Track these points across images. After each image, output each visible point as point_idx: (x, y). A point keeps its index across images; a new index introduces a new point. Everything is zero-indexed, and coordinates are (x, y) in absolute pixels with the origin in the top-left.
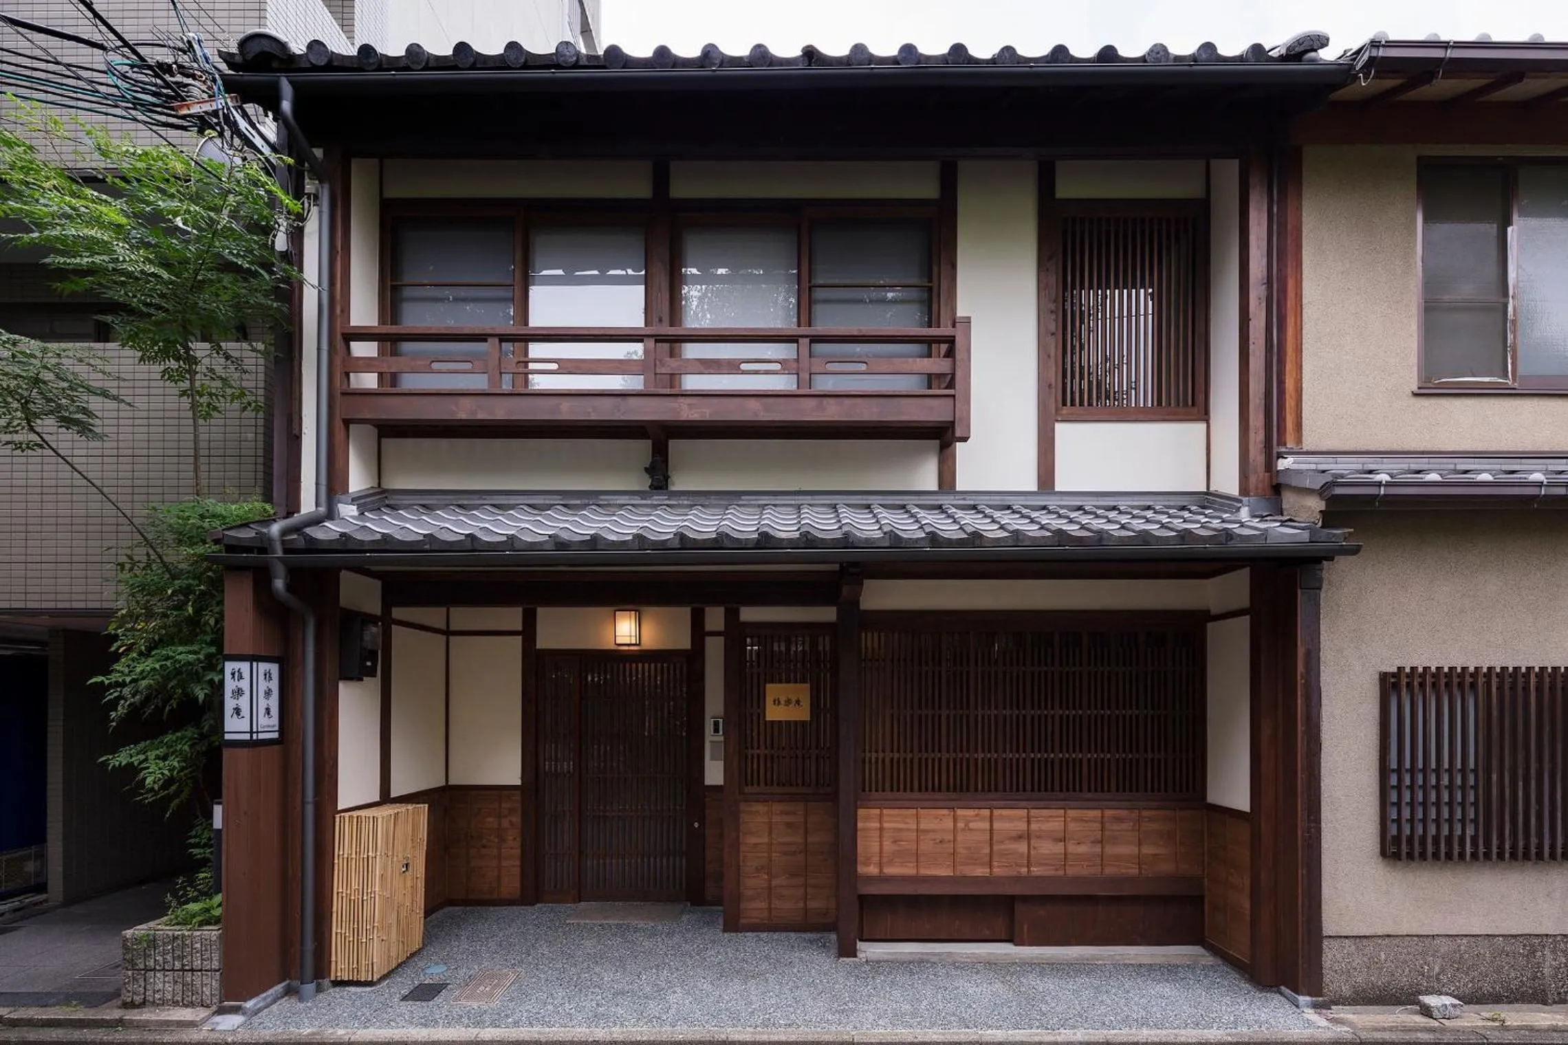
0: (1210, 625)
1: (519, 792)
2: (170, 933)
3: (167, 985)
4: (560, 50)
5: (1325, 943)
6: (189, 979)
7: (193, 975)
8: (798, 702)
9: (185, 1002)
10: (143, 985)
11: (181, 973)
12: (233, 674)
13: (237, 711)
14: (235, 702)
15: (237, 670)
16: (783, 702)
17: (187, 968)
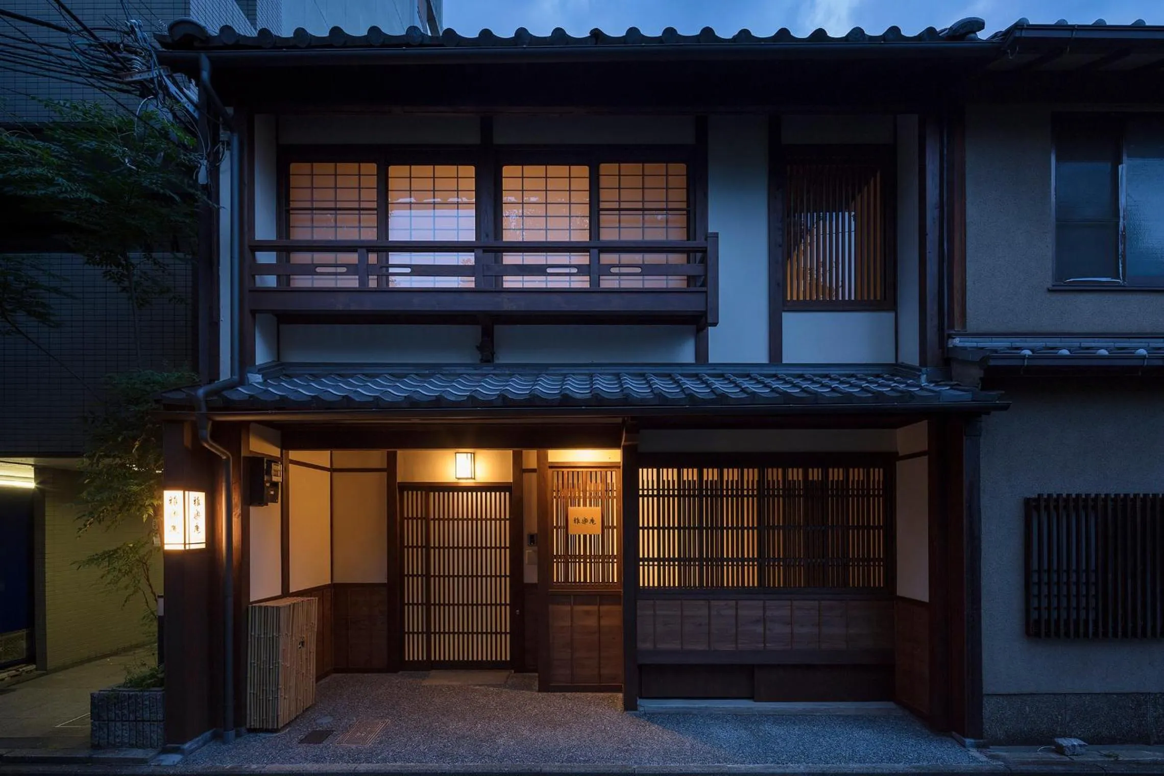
0: (898, 463)
1: (385, 588)
2: (127, 693)
3: (124, 732)
4: (409, 32)
5: (985, 699)
6: (141, 728)
7: (144, 724)
8: (593, 521)
9: (138, 744)
10: (107, 732)
11: (135, 723)
12: (170, 500)
13: (174, 528)
15: (173, 496)
16: (581, 521)
17: (139, 719)
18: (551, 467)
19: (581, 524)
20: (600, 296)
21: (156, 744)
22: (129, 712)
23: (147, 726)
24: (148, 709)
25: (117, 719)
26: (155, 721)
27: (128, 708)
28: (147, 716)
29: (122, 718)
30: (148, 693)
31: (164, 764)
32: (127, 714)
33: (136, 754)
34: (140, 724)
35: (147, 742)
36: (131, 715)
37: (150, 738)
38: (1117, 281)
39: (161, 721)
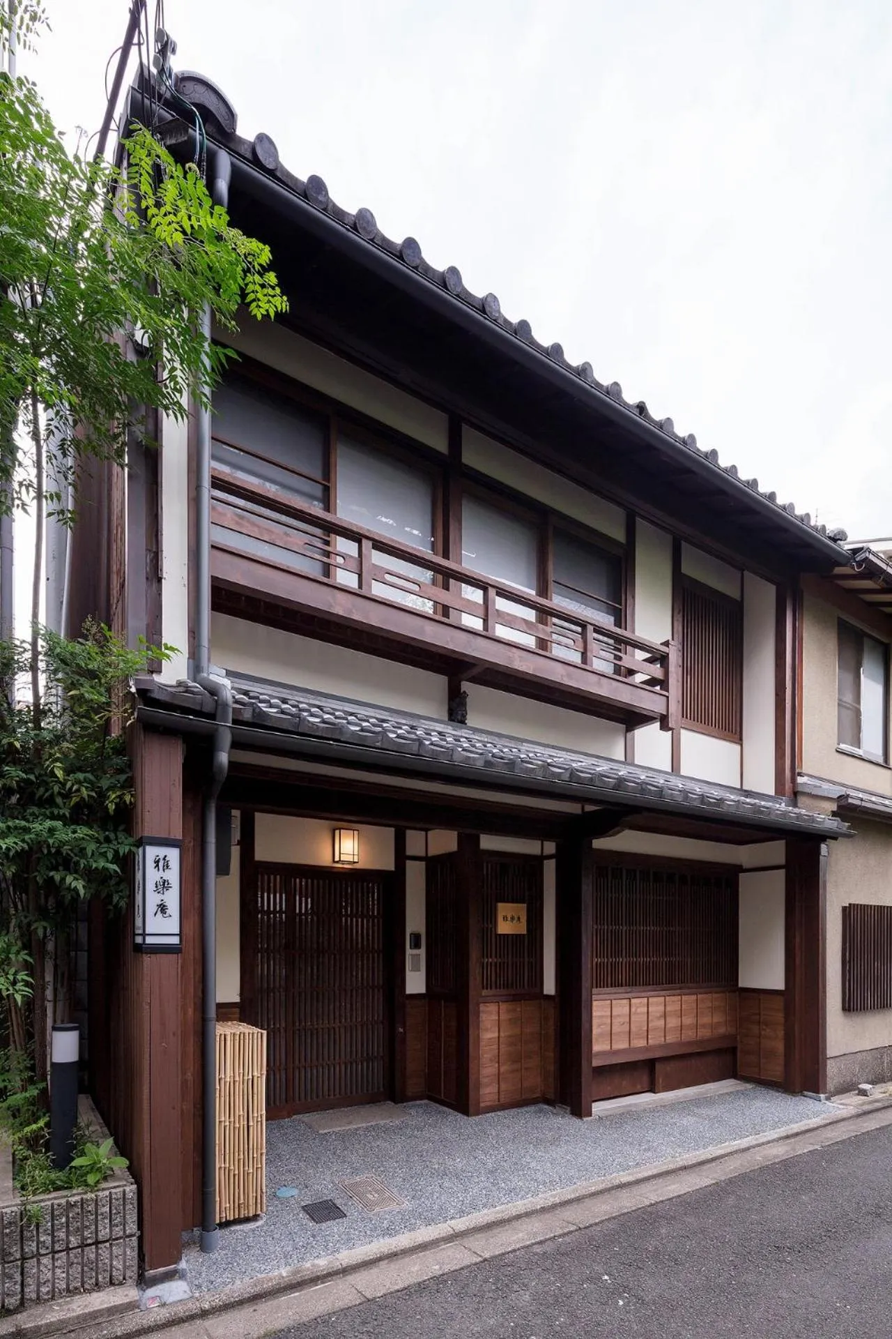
0: (741, 875)
1: (237, 1010)
2: (63, 1201)
3: (58, 1271)
4: (489, 299)
5: (828, 1062)
6: (93, 1256)
7: (97, 1248)
8: (519, 918)
9: (87, 1286)
10: (19, 1282)
11: (80, 1250)
12: (157, 862)
13: (162, 908)
14: (160, 897)
15: (161, 857)
16: (509, 919)
17: (89, 1241)
18: (483, 853)
19: (508, 923)
20: (594, 678)
21: (121, 1278)
22: (68, 1233)
23: (104, 1250)
24: (107, 1221)
25: (43, 1251)
26: (120, 1238)
27: (68, 1226)
28: (104, 1233)
29: (53, 1247)
30: (107, 1193)
31: (171, 1300)
32: (64, 1237)
33: (103, 1301)
34: (91, 1249)
35: (104, 1278)
36: (72, 1239)
37: (111, 1270)
38: (860, 752)
39: (132, 1235)
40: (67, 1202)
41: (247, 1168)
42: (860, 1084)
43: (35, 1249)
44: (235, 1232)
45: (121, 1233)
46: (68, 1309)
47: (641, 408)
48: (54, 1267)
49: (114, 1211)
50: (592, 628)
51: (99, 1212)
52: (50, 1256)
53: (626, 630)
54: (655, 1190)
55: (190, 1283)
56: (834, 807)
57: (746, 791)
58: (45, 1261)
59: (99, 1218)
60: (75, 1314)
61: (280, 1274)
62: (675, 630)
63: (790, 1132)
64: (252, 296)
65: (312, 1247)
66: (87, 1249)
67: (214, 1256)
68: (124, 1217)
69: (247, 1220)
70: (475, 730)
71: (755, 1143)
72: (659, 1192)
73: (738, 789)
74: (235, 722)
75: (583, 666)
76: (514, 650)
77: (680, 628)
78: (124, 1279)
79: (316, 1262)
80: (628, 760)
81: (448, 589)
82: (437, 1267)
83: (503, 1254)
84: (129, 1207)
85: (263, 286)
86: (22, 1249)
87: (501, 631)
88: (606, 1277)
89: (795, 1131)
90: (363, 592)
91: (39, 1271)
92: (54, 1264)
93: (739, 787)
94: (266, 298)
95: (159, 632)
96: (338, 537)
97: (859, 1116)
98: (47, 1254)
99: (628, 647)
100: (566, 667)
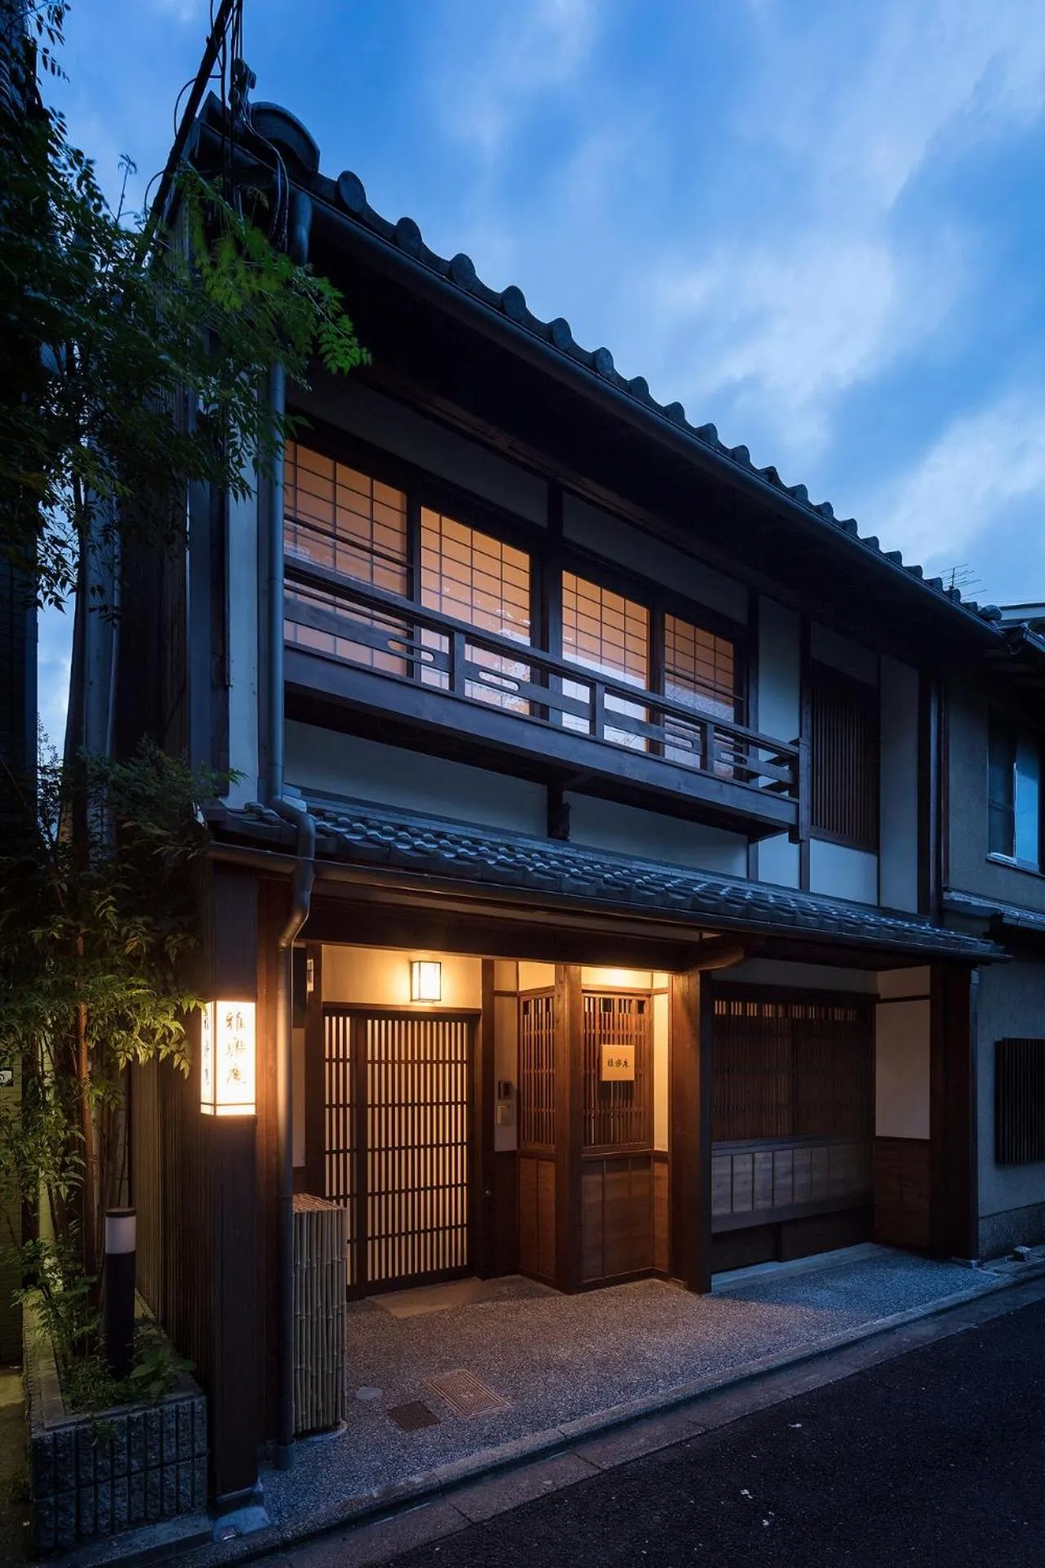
18: (584, 991)
19: (615, 1067)
20: (715, 785)
21: (189, 1505)
22: (130, 1455)
23: (170, 1473)
24: (173, 1439)
25: (101, 1477)
26: (189, 1458)
27: (129, 1448)
28: (170, 1453)
29: (112, 1472)
30: (173, 1406)
31: (247, 1530)
32: (126, 1460)
33: (169, 1533)
34: (155, 1473)
35: (170, 1506)
36: (134, 1462)
37: (178, 1496)
38: (1013, 860)
39: (200, 1455)
40: (129, 1418)
41: (326, 1369)
42: (1016, 1246)
43: (91, 1475)
44: (314, 1443)
45: (190, 1453)
46: (131, 1545)
47: (771, 473)
48: (114, 1496)
49: (181, 1428)
50: (713, 727)
51: (165, 1429)
52: (109, 1482)
53: (748, 726)
54: (791, 1383)
55: (269, 1511)
56: (986, 927)
57: (883, 908)
58: (103, 1488)
59: (165, 1436)
60: (139, 1550)
61: (371, 1495)
62: (803, 724)
63: (940, 1307)
64: (326, 347)
65: (404, 1461)
66: (151, 1473)
67: (293, 1474)
68: (193, 1433)
69: (326, 1429)
70: (579, 848)
71: (899, 1321)
72: (796, 1384)
73: (874, 907)
74: (318, 855)
75: (703, 772)
76: (625, 755)
77: (809, 722)
78: (193, 1506)
79: (411, 1479)
80: (751, 877)
81: (547, 686)
82: (550, 1482)
83: (623, 1464)
84: (198, 1422)
85: (339, 336)
86: (78, 1476)
87: (611, 734)
88: (746, 1492)
89: (946, 1305)
90: (455, 694)
91: (96, 1500)
92: (113, 1492)
93: (875, 904)
94: (343, 350)
95: (225, 749)
96: (423, 630)
97: (1016, 1285)
98: (105, 1481)
99: (750, 746)
100: (684, 773)
